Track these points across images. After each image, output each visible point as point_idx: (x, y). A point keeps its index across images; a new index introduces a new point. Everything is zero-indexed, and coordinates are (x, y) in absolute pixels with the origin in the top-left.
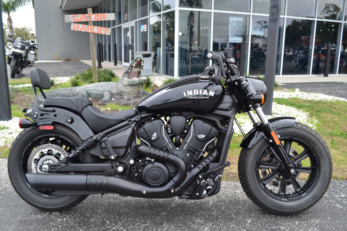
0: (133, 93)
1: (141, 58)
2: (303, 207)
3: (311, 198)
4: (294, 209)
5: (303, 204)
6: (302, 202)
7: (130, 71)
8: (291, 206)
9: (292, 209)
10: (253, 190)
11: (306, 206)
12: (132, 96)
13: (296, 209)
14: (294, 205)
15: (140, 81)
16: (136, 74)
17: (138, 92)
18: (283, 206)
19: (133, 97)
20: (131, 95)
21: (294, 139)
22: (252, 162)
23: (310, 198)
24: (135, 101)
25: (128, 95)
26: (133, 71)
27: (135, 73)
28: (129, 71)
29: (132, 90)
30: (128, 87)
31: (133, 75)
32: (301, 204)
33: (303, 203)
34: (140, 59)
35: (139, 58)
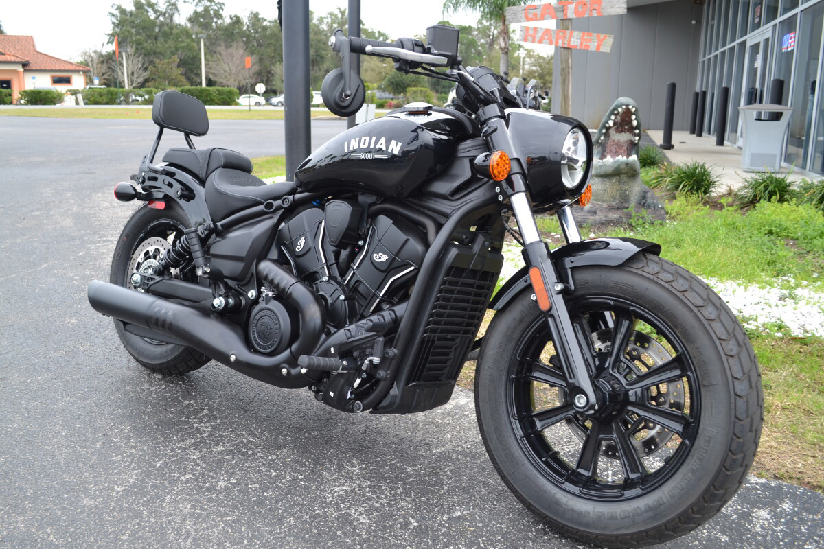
0: (606, 198)
1: (627, 106)
2: (617, 529)
3: (646, 511)
4: (587, 525)
5: (617, 519)
6: (618, 512)
7: (602, 138)
8: (580, 514)
9: (580, 524)
10: (488, 432)
11: (627, 528)
12: (605, 205)
13: (595, 528)
14: (589, 513)
15: (616, 165)
16: (625, 148)
17: (620, 196)
18: (557, 503)
19: (606, 208)
20: (603, 201)
21: (631, 308)
22: (497, 353)
23: (643, 508)
24: (606, 219)
25: (596, 200)
26: (614, 141)
27: (619, 144)
28: (599, 138)
29: (604, 188)
30: (596, 179)
31: (613, 150)
32: (612, 518)
33: (619, 518)
34: (624, 107)
35: (623, 105)
